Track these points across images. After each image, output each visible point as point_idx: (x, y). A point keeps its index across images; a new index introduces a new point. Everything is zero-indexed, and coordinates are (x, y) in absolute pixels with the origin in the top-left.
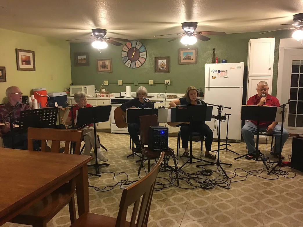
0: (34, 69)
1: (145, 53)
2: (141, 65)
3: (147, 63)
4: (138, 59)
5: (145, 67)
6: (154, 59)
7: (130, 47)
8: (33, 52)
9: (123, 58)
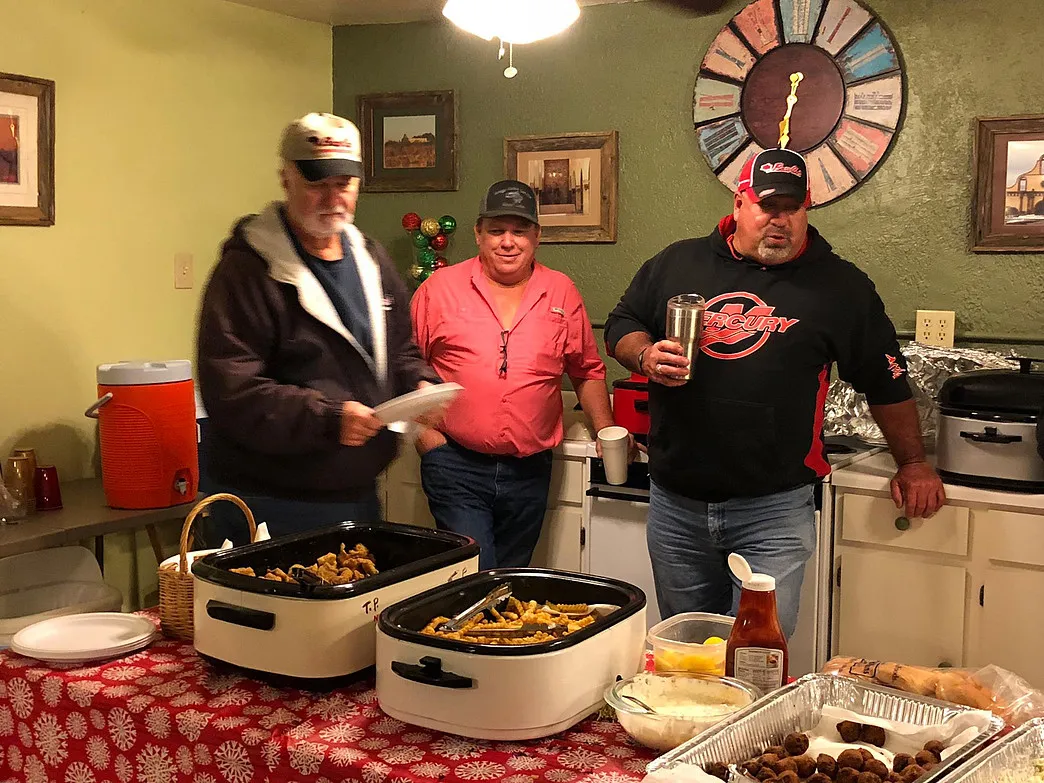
0: (44, 215)
1: (892, 85)
2: (848, 182)
3: (902, 172)
4: (828, 138)
5: (887, 199)
6: (964, 137)
7: (766, 42)
8: (44, 91)
9: (706, 133)
